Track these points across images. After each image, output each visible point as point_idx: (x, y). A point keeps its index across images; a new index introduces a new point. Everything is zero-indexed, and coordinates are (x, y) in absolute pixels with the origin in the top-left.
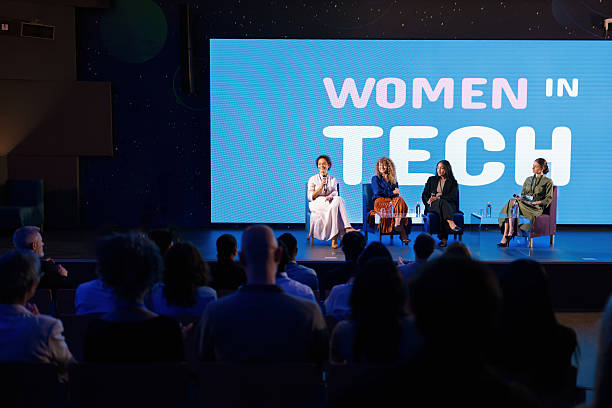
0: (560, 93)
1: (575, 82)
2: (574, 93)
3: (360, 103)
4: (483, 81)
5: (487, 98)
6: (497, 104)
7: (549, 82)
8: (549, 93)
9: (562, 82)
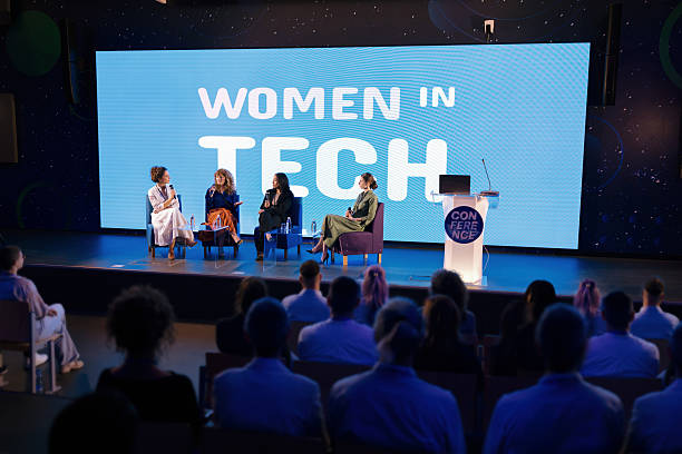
0: (435, 104)
1: (452, 90)
2: (450, 103)
3: (233, 113)
4: (354, 91)
5: (358, 107)
6: (368, 114)
7: (424, 91)
8: (423, 103)
9: (437, 91)
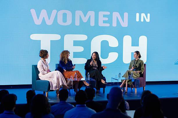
0: (142, 20)
1: (149, 15)
2: (148, 20)
3: (49, 22)
4: (108, 13)
5: (110, 21)
6: (114, 24)
7: (138, 15)
8: (137, 20)
9: (143, 15)
